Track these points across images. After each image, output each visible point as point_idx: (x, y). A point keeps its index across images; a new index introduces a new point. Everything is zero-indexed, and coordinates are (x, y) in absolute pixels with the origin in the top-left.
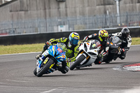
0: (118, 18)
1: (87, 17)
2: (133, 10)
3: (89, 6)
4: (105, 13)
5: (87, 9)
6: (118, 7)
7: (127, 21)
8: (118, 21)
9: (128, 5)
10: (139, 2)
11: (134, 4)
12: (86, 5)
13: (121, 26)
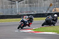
0: (17, 10)
1: (4, 9)
2: (24, 7)
3: (5, 5)
4: (12, 8)
5: (4, 6)
6: (17, 5)
7: (21, 11)
10: (26, 3)
11: (24, 4)
12: (4, 4)
13: (19, 13)
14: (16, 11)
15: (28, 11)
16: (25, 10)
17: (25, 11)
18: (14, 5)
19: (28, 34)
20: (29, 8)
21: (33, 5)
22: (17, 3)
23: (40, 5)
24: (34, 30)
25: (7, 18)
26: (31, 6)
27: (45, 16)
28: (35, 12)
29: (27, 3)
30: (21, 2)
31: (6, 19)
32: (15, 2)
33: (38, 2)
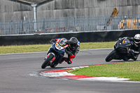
1: (4, 23)
2: (50, 16)
8: (35, 27)
9: (45, 11)
10: (56, 9)
11: (51, 10)
12: (4, 11)
13: (38, 32)
15: (61, 27)
16: (53, 25)
18: (28, 12)
19: (60, 82)
20: (62, 19)
21: (73, 14)
22: (35, 8)
23: (89, 11)
24: (74, 72)
25: (10, 44)
26: (66, 16)
27: (102, 38)
28: (78, 28)
29: (57, 7)
30: (44, 5)
31: (9, 47)
32: (30, 4)
33: (85, 6)
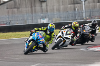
0: (84, 13)
1: (62, 13)
2: (95, 8)
3: (63, 5)
4: (75, 10)
5: (62, 7)
6: (84, 6)
7: (90, 16)
8: (84, 16)
9: (91, 4)
11: (95, 4)
12: (61, 4)
13: (86, 19)
14: (83, 16)
17: (98, 15)
18: (79, 5)
22: (83, 2)
